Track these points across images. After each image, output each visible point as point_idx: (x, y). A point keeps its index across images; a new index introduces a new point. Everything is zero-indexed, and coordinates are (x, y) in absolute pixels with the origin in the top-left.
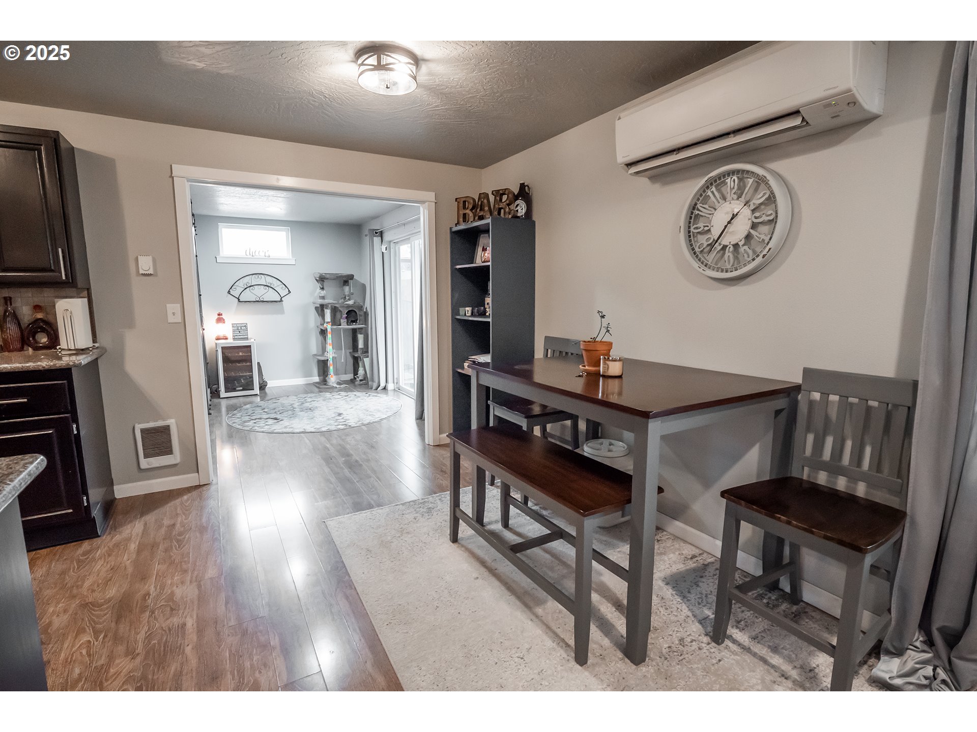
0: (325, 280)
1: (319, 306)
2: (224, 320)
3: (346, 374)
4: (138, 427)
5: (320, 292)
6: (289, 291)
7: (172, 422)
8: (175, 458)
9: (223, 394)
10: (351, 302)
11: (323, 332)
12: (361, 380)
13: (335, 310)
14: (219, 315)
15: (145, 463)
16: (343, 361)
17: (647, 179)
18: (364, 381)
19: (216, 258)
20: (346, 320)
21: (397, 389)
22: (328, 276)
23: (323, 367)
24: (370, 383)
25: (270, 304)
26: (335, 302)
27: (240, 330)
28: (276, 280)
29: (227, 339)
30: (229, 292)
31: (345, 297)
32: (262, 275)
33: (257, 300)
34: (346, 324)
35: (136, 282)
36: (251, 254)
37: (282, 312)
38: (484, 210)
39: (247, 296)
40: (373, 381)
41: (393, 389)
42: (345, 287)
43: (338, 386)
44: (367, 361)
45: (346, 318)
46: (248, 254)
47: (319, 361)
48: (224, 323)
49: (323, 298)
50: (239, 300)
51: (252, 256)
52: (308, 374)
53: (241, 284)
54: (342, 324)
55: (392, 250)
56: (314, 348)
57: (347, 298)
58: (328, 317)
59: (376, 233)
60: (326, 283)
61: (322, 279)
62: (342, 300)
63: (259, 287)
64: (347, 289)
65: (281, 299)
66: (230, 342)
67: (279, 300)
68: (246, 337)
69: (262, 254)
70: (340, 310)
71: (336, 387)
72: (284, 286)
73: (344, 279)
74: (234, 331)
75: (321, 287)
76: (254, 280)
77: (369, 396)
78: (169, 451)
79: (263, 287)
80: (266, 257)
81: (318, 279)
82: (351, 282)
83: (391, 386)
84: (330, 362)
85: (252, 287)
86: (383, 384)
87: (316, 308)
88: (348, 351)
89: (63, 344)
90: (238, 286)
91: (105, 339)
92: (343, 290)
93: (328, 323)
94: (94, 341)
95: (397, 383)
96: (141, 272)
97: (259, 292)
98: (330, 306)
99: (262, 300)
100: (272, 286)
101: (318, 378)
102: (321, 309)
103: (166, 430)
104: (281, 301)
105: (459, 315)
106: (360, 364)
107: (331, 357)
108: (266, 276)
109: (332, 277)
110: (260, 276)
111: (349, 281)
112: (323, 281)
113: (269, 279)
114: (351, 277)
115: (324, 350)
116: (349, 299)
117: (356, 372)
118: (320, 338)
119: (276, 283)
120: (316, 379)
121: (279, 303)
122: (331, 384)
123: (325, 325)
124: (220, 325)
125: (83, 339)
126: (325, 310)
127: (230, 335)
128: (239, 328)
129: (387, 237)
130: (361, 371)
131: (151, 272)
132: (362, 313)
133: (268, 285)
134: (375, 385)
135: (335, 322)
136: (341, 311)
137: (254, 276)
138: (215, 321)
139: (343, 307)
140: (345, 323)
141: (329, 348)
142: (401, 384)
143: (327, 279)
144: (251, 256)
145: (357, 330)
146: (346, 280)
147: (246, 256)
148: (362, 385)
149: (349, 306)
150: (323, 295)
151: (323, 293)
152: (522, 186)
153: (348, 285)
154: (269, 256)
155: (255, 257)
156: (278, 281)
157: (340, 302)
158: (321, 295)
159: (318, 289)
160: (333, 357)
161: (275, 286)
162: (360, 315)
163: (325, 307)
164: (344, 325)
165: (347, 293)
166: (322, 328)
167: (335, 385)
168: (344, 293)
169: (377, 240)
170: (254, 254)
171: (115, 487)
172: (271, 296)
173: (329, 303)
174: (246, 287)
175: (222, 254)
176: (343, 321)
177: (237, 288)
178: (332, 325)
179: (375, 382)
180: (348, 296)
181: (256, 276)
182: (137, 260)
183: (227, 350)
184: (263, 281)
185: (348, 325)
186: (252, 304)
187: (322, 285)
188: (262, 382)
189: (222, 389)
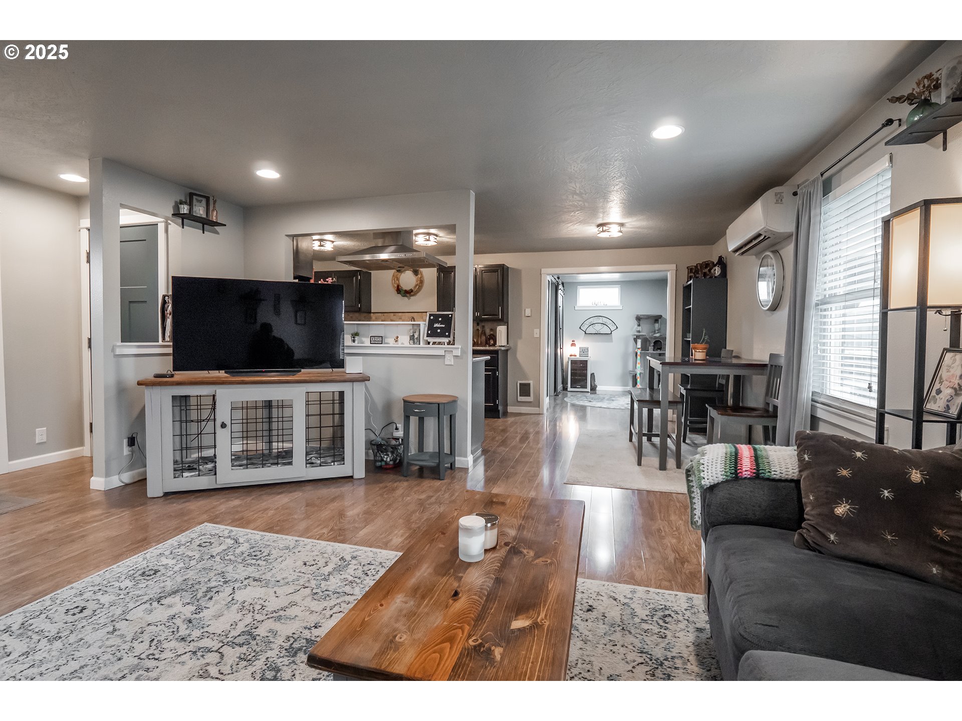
0: (641, 319)
1: (634, 336)
2: (575, 344)
4: (519, 382)
5: (637, 328)
6: (617, 327)
7: (531, 382)
8: (530, 399)
9: (569, 389)
10: (658, 335)
11: (636, 355)
13: (645, 340)
14: (573, 341)
15: (520, 399)
17: (754, 257)
19: (575, 307)
22: (642, 317)
23: (634, 379)
25: (604, 335)
26: (646, 335)
27: (584, 351)
28: (609, 320)
29: (576, 356)
30: (580, 328)
31: (655, 331)
33: (597, 333)
35: (524, 319)
37: (611, 341)
38: (699, 274)
39: (591, 330)
42: (655, 324)
45: (653, 346)
46: (594, 304)
47: (632, 375)
48: (575, 346)
49: (639, 332)
51: (596, 305)
52: (625, 385)
53: (588, 323)
56: (631, 368)
57: (656, 332)
58: (639, 345)
60: (641, 322)
61: (639, 319)
62: (652, 333)
63: (598, 324)
64: (657, 325)
66: (578, 358)
68: (586, 355)
69: (602, 304)
72: (614, 324)
73: (656, 318)
74: (580, 352)
76: (595, 320)
78: (529, 395)
79: (600, 324)
80: (605, 306)
81: (636, 318)
82: (660, 320)
84: (638, 375)
85: (594, 325)
87: (632, 338)
89: (497, 344)
90: (585, 324)
91: (511, 344)
92: (654, 327)
93: (638, 348)
94: (507, 344)
96: (526, 315)
97: (598, 328)
98: (642, 337)
99: (599, 333)
100: (606, 324)
102: (635, 339)
103: (529, 384)
104: (611, 333)
105: (687, 338)
107: (639, 372)
108: (603, 317)
109: (645, 317)
110: (599, 317)
113: (605, 319)
114: (660, 317)
115: (635, 367)
118: (634, 359)
119: (609, 322)
121: (609, 335)
123: (636, 350)
124: (573, 347)
125: (504, 343)
126: (639, 340)
127: (578, 354)
131: (529, 315)
133: (604, 323)
135: (644, 348)
136: (649, 341)
137: (595, 317)
138: (571, 345)
139: (652, 338)
141: (638, 366)
149: (656, 337)
150: (639, 330)
151: (639, 328)
152: (720, 258)
153: (657, 323)
154: (607, 305)
155: (598, 306)
157: (650, 335)
158: (637, 330)
159: (636, 326)
161: (608, 324)
162: (664, 345)
163: (639, 337)
164: (651, 351)
165: (657, 328)
166: (635, 352)
171: (508, 407)
172: (605, 330)
173: (642, 335)
174: (590, 324)
175: (578, 305)
178: (642, 350)
181: (597, 318)
182: (525, 310)
183: (574, 362)
184: (601, 320)
185: (654, 351)
186: (593, 335)
187: (639, 323)
188: (593, 385)
189: (569, 385)
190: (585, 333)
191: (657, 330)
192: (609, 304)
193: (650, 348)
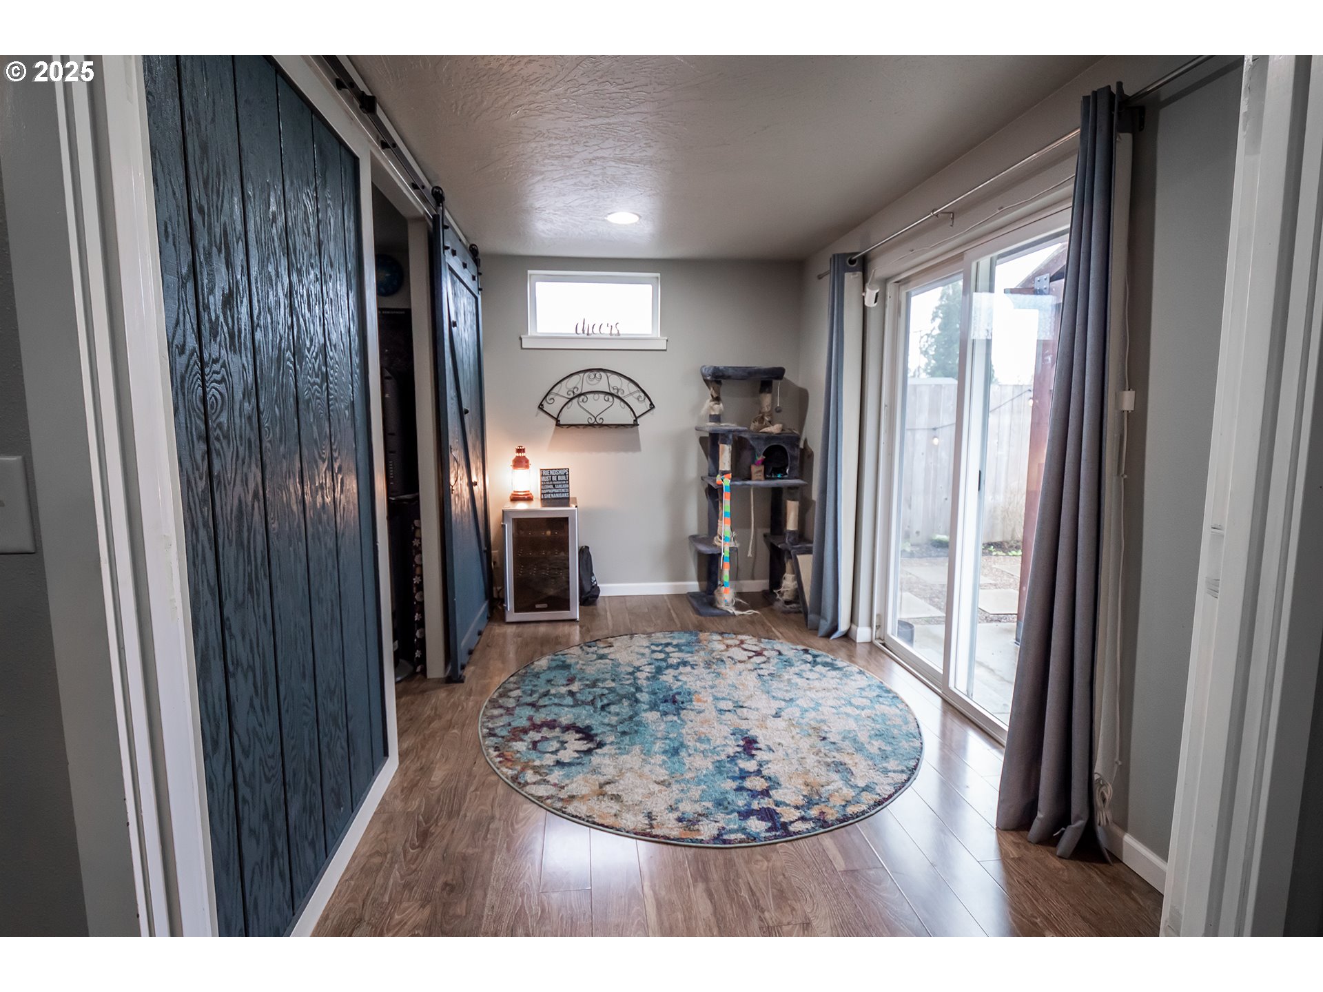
0: (723, 381)
1: (707, 435)
2: (527, 461)
3: (753, 578)
5: (711, 408)
6: (651, 404)
9: (512, 616)
10: (775, 429)
11: (714, 494)
12: (787, 602)
13: (740, 446)
14: (519, 451)
16: (750, 554)
18: (794, 605)
19: (521, 339)
20: (762, 468)
21: (877, 643)
22: (730, 372)
23: (709, 566)
24: (811, 617)
25: (613, 430)
26: (740, 428)
27: (556, 485)
28: (627, 382)
29: (528, 501)
30: (541, 407)
31: (762, 418)
32: (602, 373)
33: (591, 422)
34: (762, 477)
36: (586, 332)
37: (635, 446)
39: (574, 414)
40: (819, 610)
41: (869, 640)
42: (763, 395)
43: (737, 613)
44: (806, 563)
45: (764, 462)
46: (580, 331)
47: (700, 555)
48: (527, 467)
49: (716, 418)
50: (557, 420)
51: (588, 334)
52: (678, 576)
53: (563, 389)
54: (754, 476)
55: (889, 302)
56: (693, 523)
57: (767, 419)
58: (725, 461)
59: (852, 262)
60: (726, 387)
61: (717, 379)
62: (757, 424)
63: (596, 396)
64: (767, 399)
65: (636, 421)
67: (632, 422)
68: (565, 495)
69: (606, 331)
70: (751, 446)
71: (734, 615)
72: (642, 395)
73: (763, 378)
74: (543, 484)
75: (715, 395)
76: (587, 383)
77: (815, 663)
79: (602, 396)
80: (614, 337)
81: (709, 378)
82: (777, 384)
83: (863, 634)
84: (725, 557)
85: (582, 397)
86: (843, 626)
87: (702, 440)
88: (761, 531)
90: (557, 394)
92: (759, 403)
93: (724, 473)
95: (878, 627)
97: (596, 406)
98: (731, 437)
99: (600, 422)
100: (620, 395)
101: (696, 583)
102: (711, 443)
104: (635, 424)
106: (788, 566)
107: (727, 550)
108: (609, 374)
109: (739, 373)
110: (597, 374)
111: (774, 382)
112: (719, 383)
113: (614, 380)
114: (778, 373)
115: (713, 529)
116: (770, 422)
117: (775, 580)
118: (706, 502)
119: (627, 388)
120: (693, 586)
121: (630, 429)
122: (723, 606)
123: (719, 478)
124: (521, 472)
126: (721, 446)
127: (536, 491)
128: (554, 478)
129: (880, 269)
130: (788, 583)
132: (797, 453)
133: (612, 391)
134: (825, 625)
135: (740, 471)
136: (752, 448)
137: (587, 374)
138: (511, 463)
139: (758, 438)
140: (761, 475)
141: (725, 528)
142: (889, 631)
143: (729, 377)
144: (585, 336)
145: (784, 491)
146: (767, 379)
147: (577, 335)
148: (789, 612)
149: (770, 437)
150: (717, 413)
151: (718, 408)
153: (770, 392)
154: (619, 334)
155: (593, 336)
156: (631, 385)
157: (752, 428)
158: (713, 413)
159: (709, 400)
160: (731, 549)
161: (626, 394)
162: (793, 458)
163: (720, 438)
164: (758, 480)
165: (767, 408)
166: (712, 484)
167: (732, 610)
168: (762, 408)
169: (851, 280)
170: (590, 332)
172: (617, 414)
173: (730, 431)
174: (572, 396)
175: (530, 332)
176: (757, 470)
177: (557, 398)
178: (733, 478)
179: (826, 619)
180: (768, 416)
181: (592, 375)
183: (523, 525)
184: (602, 383)
185: (766, 478)
186: (581, 429)
187: (718, 391)
188: (588, 589)
189: (510, 604)
190: (558, 424)
191: (770, 414)
192: (625, 330)
193: (754, 469)
